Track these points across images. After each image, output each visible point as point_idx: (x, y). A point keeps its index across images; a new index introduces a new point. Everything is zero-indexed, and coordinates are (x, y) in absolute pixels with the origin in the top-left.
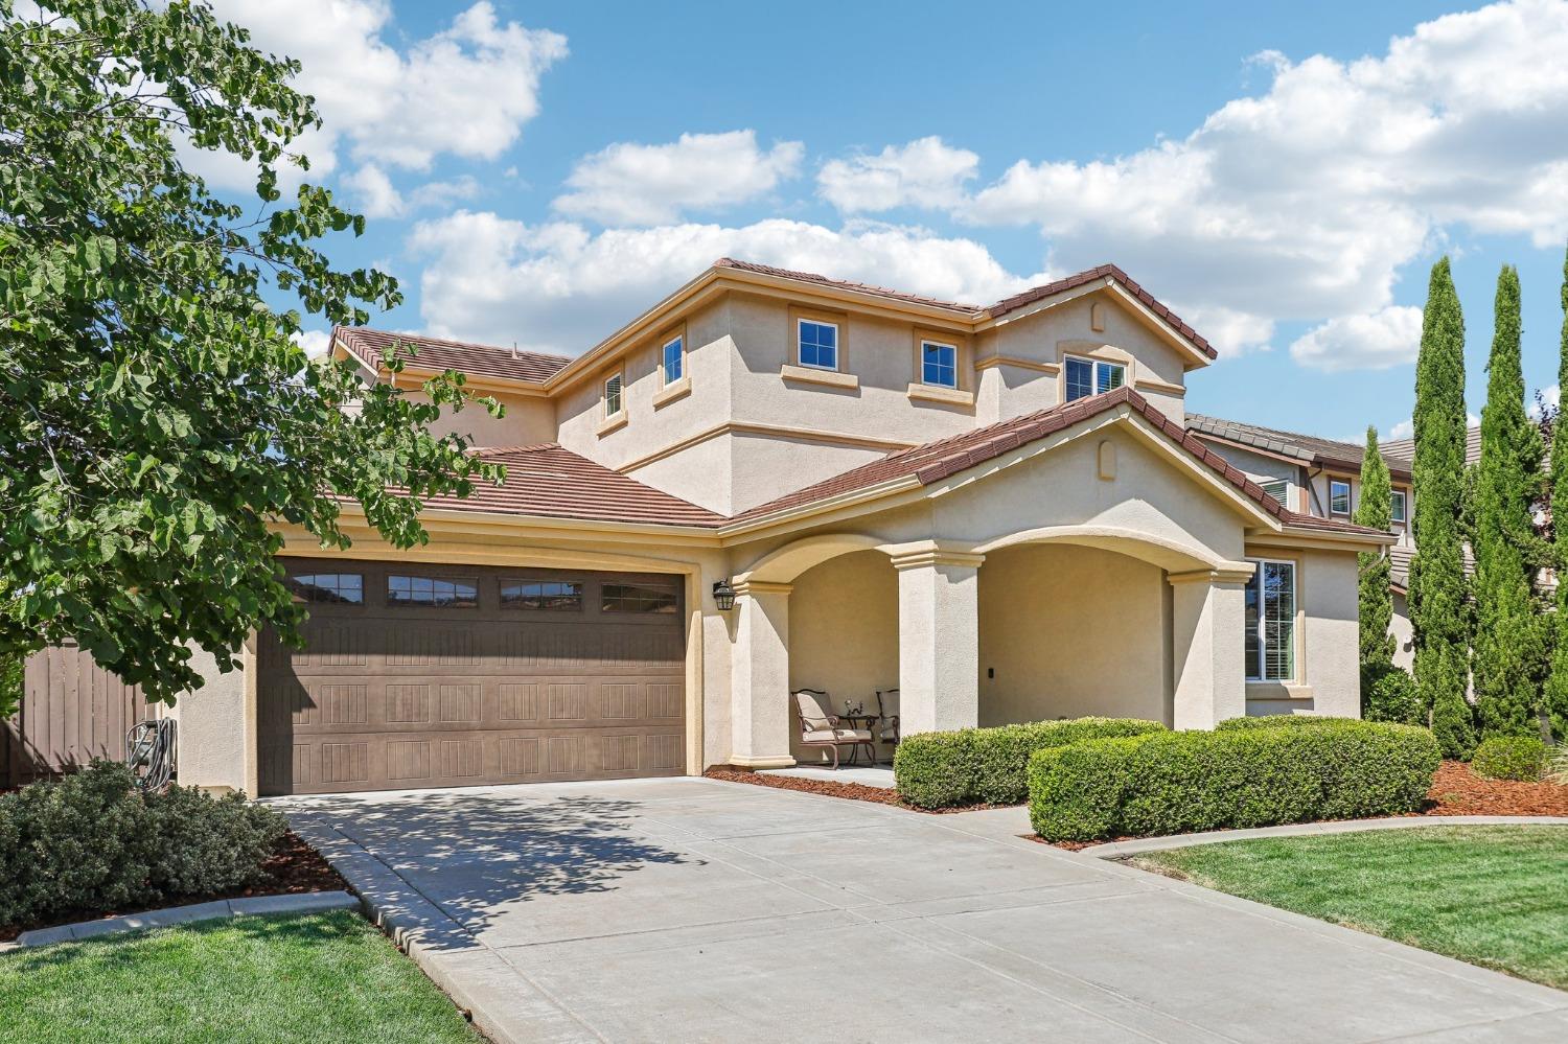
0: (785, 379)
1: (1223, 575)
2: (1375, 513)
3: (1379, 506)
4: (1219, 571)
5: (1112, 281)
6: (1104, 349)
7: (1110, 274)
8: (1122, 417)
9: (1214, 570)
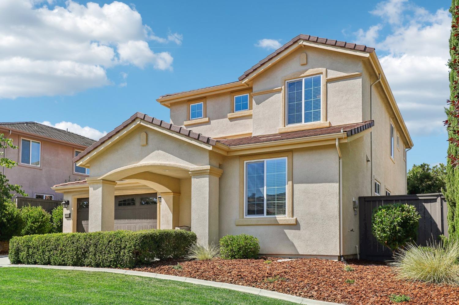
0: (185, 126)
1: (194, 173)
4: (191, 171)
5: (302, 41)
6: (307, 72)
7: (300, 39)
8: (137, 123)
9: (190, 171)
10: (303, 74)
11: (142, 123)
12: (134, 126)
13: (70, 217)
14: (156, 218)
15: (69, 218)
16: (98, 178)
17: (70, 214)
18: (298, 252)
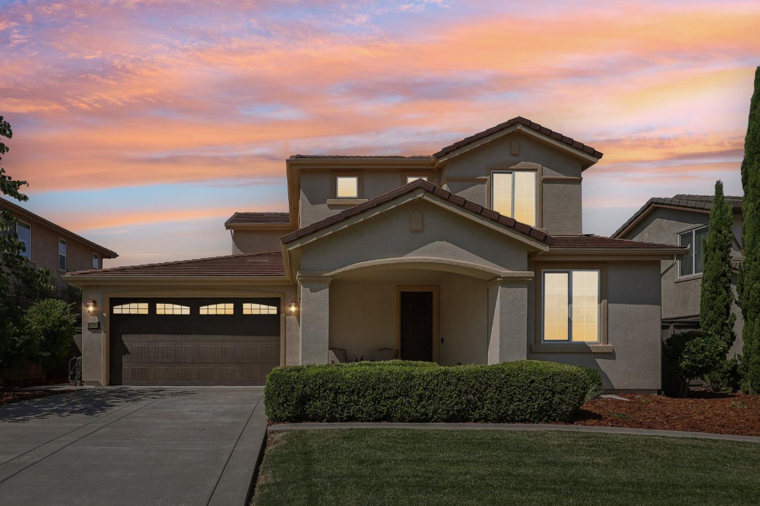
0: (329, 205)
1: (507, 280)
2: (717, 236)
3: (720, 232)
4: (503, 278)
5: (521, 126)
6: (519, 164)
7: (518, 122)
8: (418, 196)
9: (500, 277)
10: (514, 165)
11: (425, 197)
12: (410, 199)
13: (99, 328)
14: (278, 334)
15: (98, 330)
16: (324, 273)
17: (99, 323)
18: (613, 386)
